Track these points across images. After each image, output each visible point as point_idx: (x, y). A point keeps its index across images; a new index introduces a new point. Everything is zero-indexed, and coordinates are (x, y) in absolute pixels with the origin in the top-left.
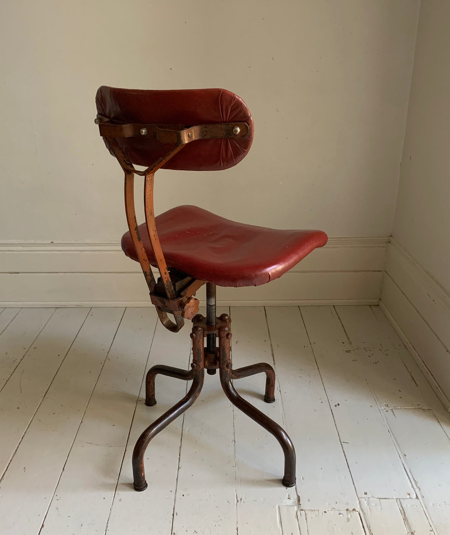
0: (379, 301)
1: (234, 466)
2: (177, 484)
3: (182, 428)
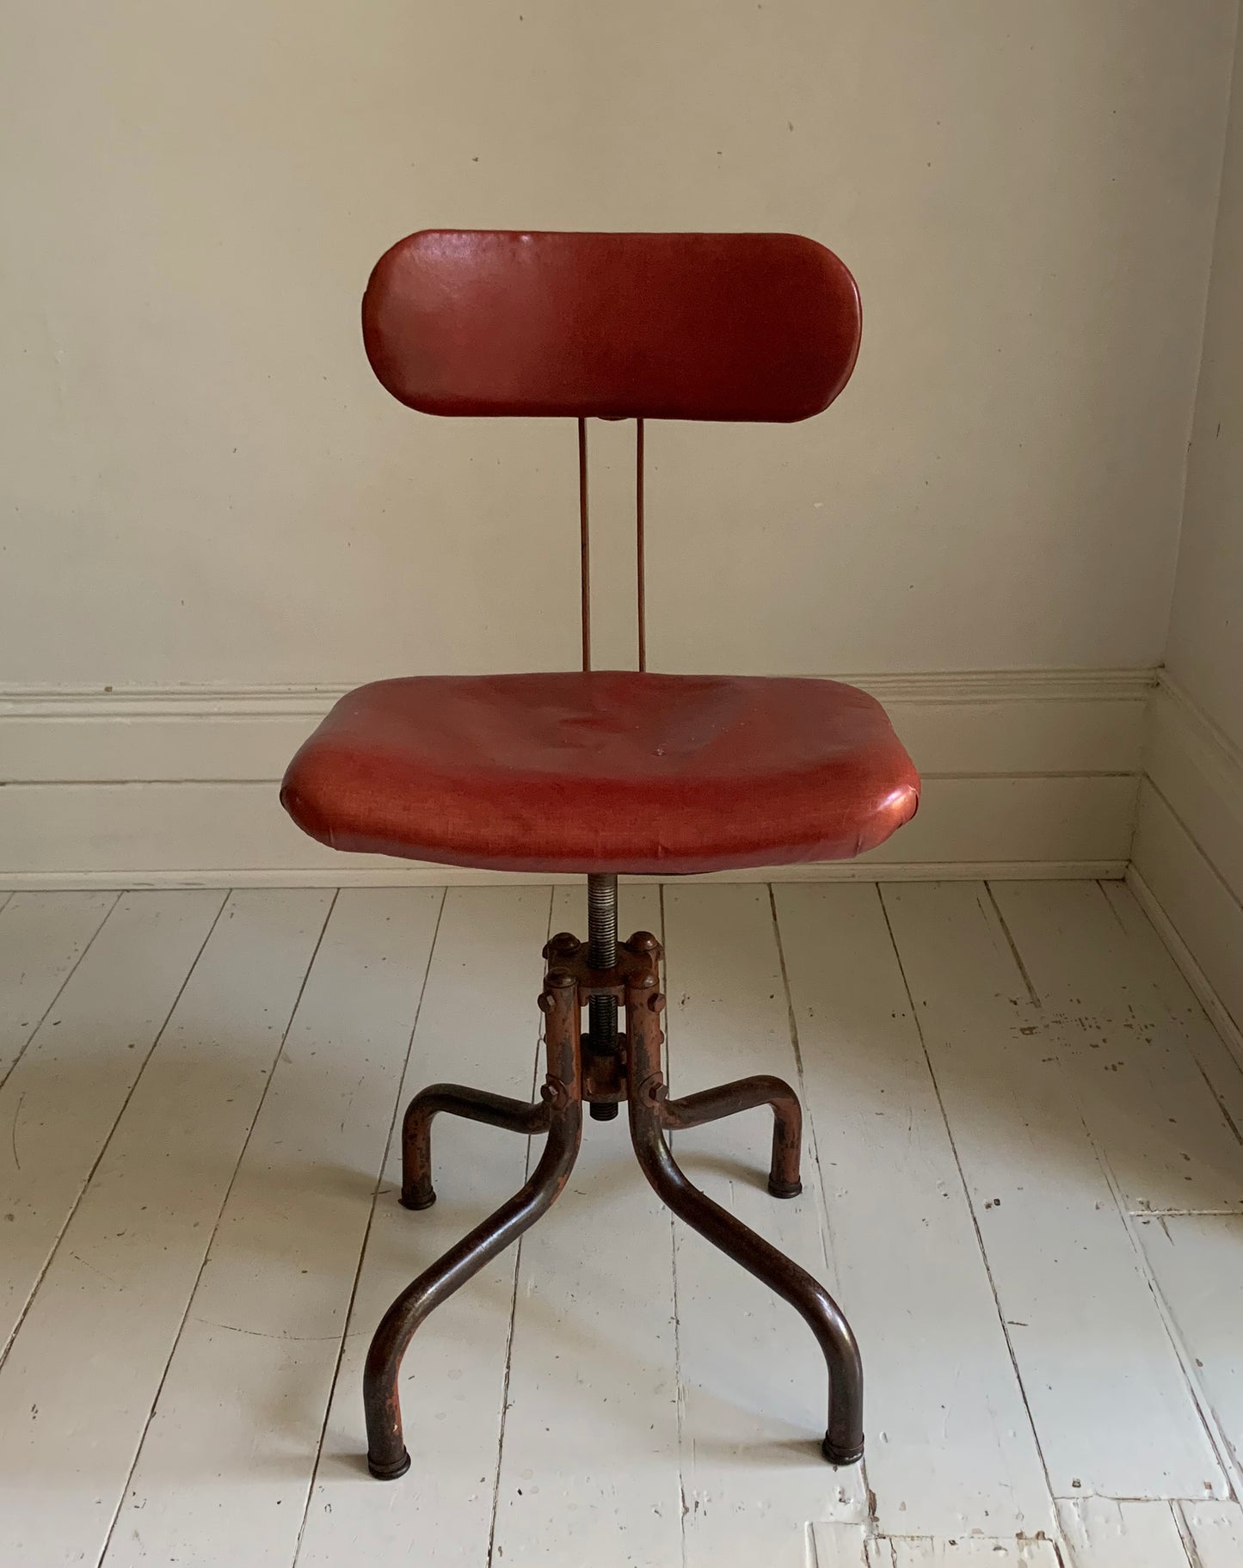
0: (1128, 867)
1: (677, 1399)
2: (500, 1457)
3: (517, 1280)
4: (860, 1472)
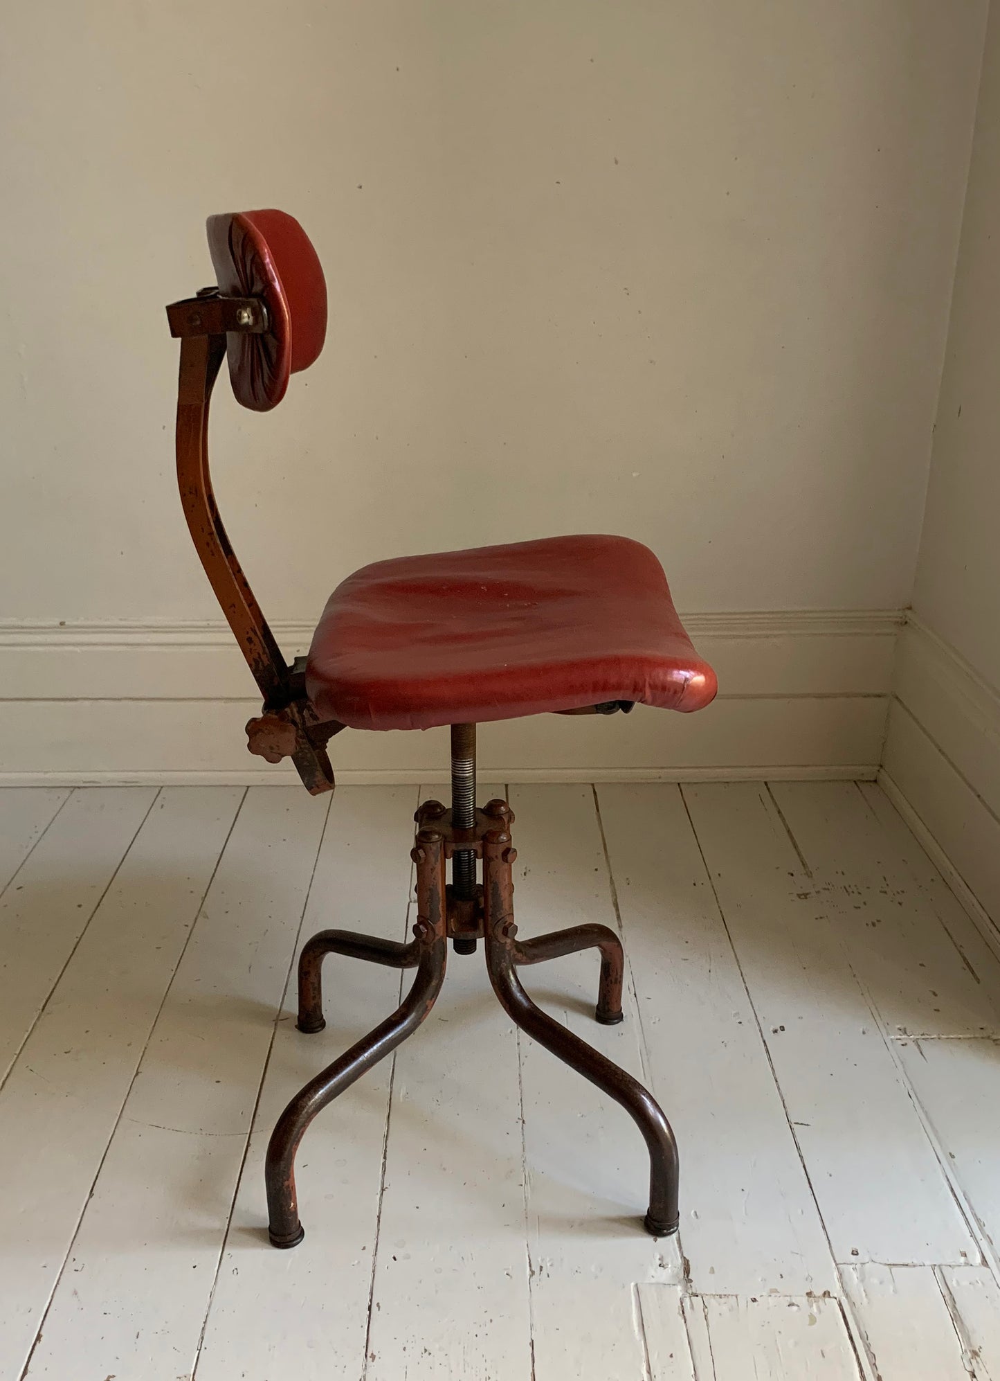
0: (879, 771)
1: (523, 1184)
2: (379, 1230)
3: (391, 1088)
4: (676, 1242)
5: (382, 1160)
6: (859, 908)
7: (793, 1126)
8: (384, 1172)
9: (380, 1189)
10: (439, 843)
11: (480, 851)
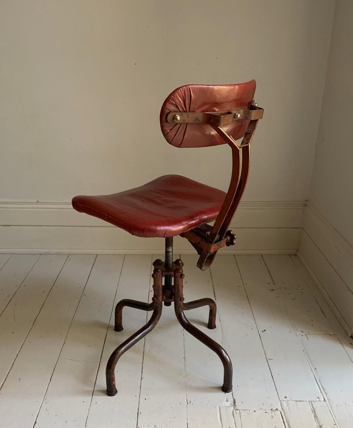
0: (297, 252)
1: (185, 377)
2: (140, 391)
3: (144, 348)
4: (231, 394)
5: (141, 370)
6: (290, 294)
7: (268, 360)
8: (142, 374)
9: (141, 378)
10: (161, 272)
11: (173, 275)
